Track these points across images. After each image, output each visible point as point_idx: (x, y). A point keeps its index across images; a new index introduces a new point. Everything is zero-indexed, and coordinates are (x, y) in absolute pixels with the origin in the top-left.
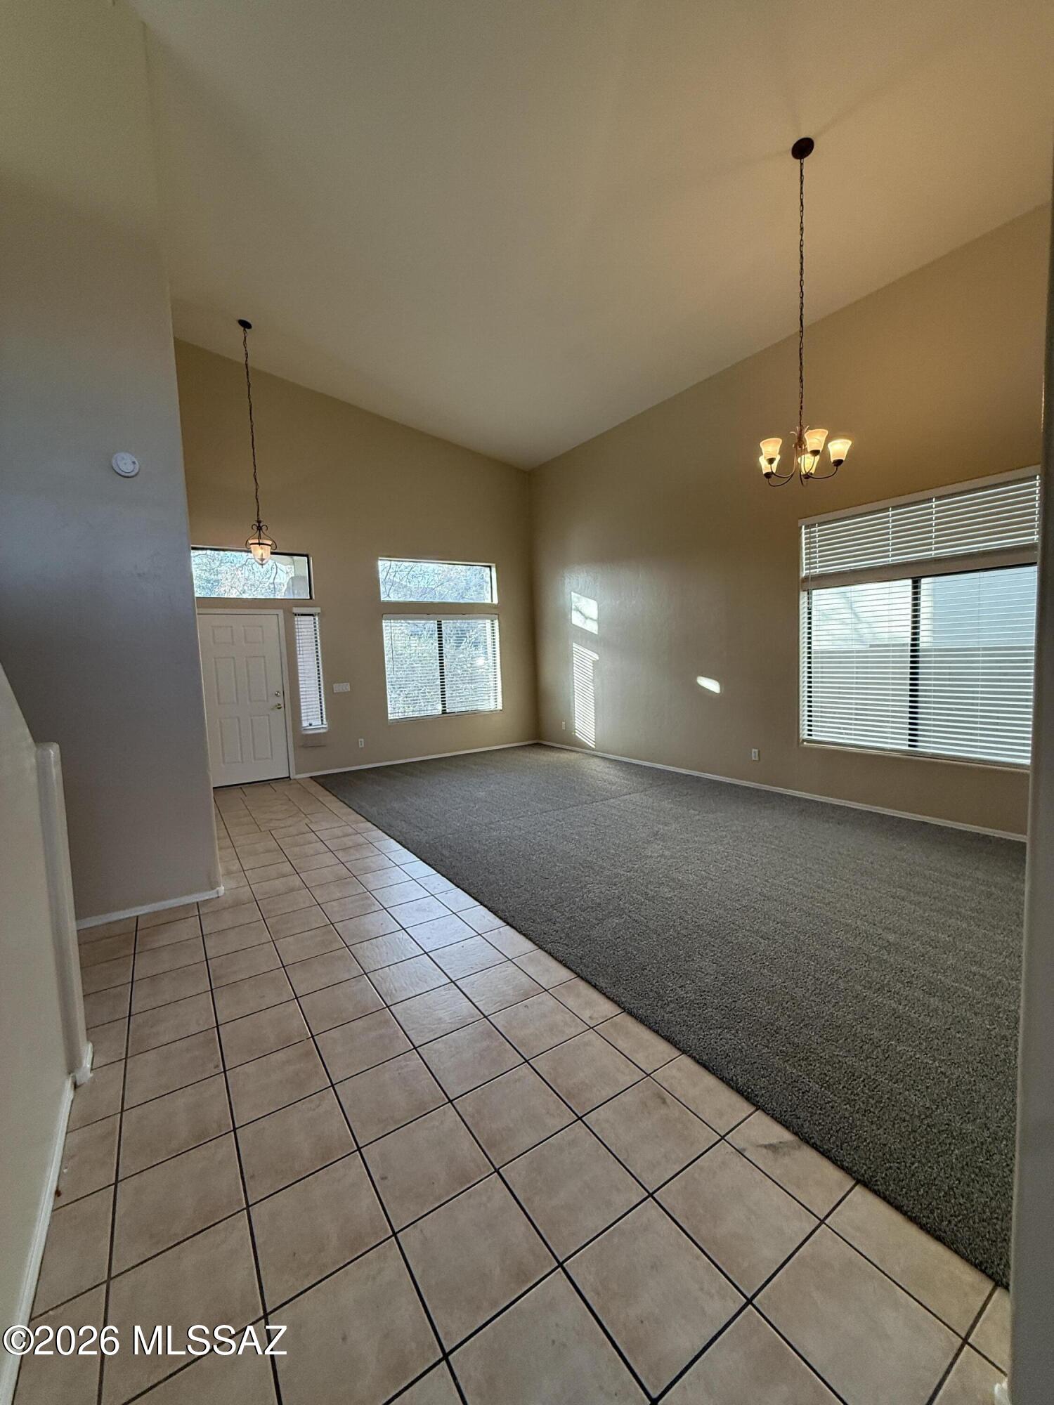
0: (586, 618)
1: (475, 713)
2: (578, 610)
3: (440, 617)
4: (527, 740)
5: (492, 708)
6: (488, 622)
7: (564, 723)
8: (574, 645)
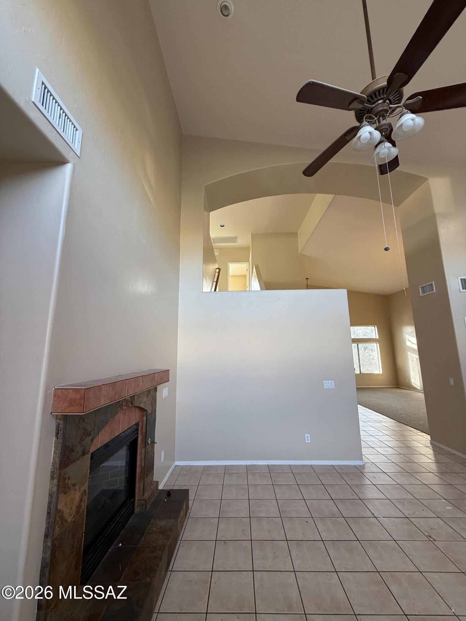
0: (413, 343)
1: (371, 374)
2: (409, 340)
3: (357, 343)
4: (392, 385)
5: (378, 373)
6: (375, 344)
7: (407, 380)
8: (409, 352)
